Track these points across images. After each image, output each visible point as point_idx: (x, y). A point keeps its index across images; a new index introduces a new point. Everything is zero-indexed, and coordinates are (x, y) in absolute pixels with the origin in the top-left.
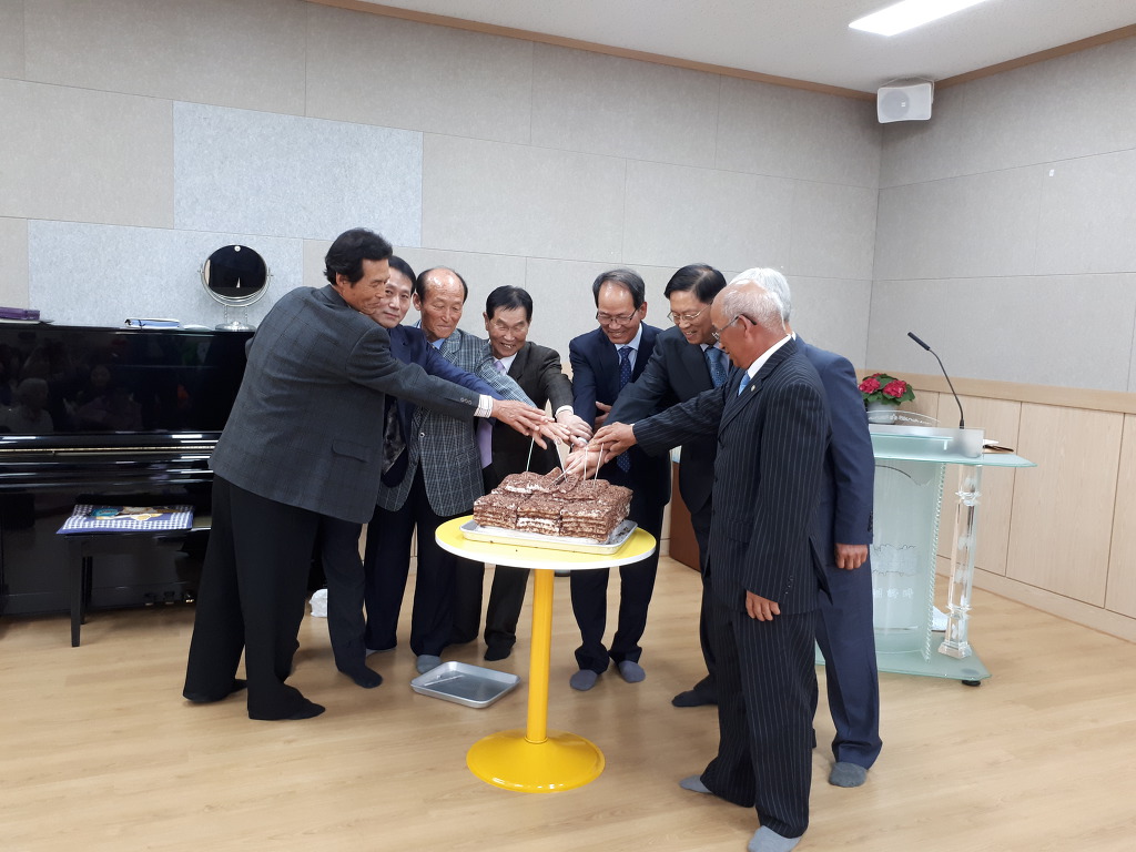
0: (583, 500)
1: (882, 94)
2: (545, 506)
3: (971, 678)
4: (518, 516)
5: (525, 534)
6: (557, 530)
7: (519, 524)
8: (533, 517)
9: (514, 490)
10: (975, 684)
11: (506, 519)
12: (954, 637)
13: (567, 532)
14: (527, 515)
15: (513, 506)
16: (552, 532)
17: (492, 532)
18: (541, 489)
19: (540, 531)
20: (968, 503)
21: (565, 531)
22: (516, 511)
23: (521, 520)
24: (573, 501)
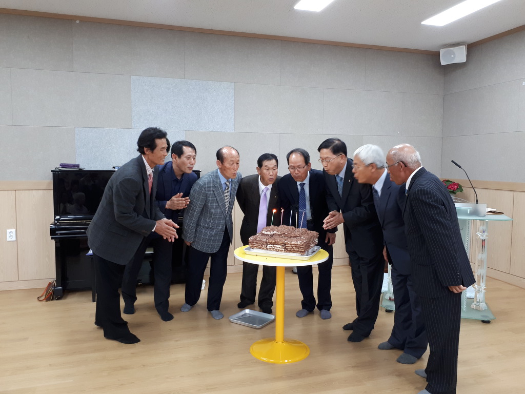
0: (295, 237)
1: (442, 52)
2: (278, 239)
3: (486, 319)
4: (267, 244)
5: (270, 252)
6: (284, 250)
7: (268, 248)
8: (273, 244)
9: (266, 233)
10: (488, 322)
11: (262, 245)
12: (478, 300)
13: (288, 250)
14: (271, 243)
15: (265, 240)
16: (281, 251)
17: (256, 251)
18: (277, 233)
19: (276, 250)
20: (482, 238)
21: (287, 250)
22: (266, 242)
23: (268, 246)
24: (291, 237)
